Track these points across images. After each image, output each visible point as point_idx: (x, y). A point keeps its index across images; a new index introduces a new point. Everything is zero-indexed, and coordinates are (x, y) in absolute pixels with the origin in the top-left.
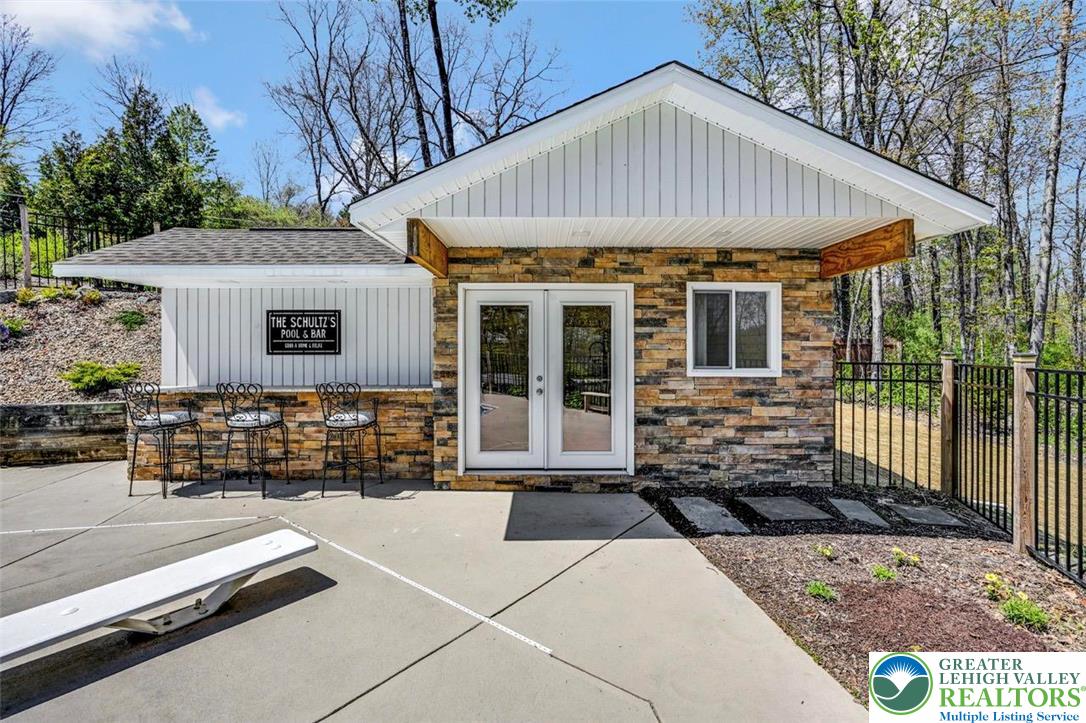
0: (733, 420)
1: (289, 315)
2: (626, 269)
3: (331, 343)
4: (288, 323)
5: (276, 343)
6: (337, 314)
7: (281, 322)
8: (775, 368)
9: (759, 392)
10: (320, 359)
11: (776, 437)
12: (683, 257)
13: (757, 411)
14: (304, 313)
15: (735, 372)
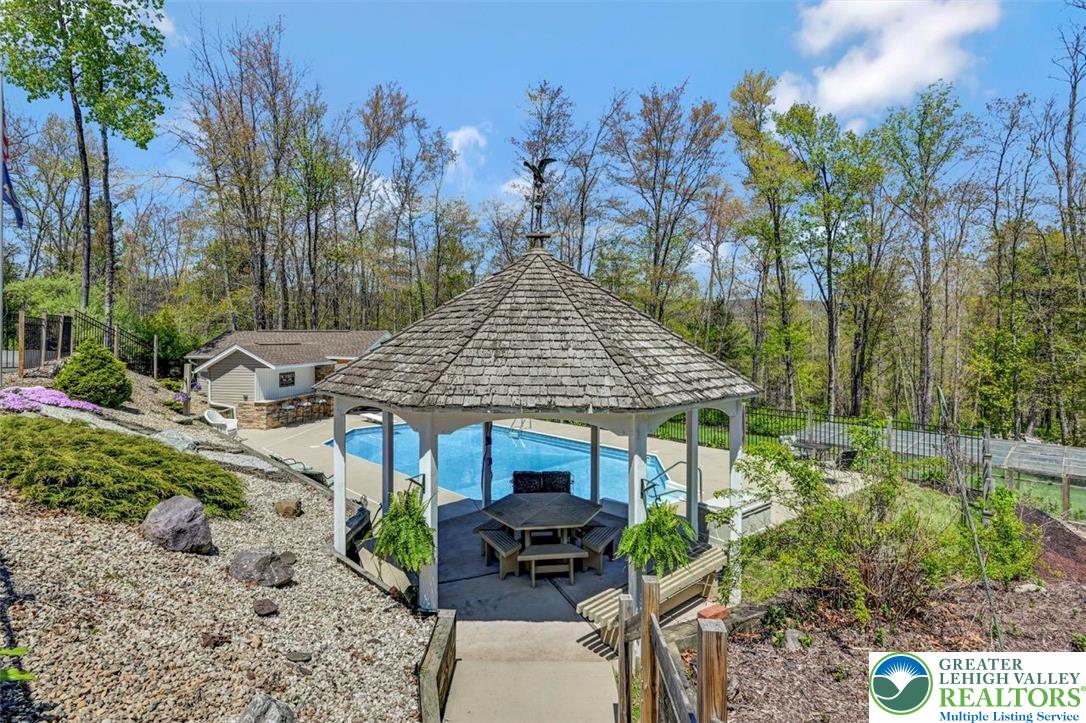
1: (284, 375)
3: (293, 382)
4: (284, 377)
5: (282, 383)
6: (293, 373)
7: (282, 377)
10: (292, 387)
14: (287, 374)
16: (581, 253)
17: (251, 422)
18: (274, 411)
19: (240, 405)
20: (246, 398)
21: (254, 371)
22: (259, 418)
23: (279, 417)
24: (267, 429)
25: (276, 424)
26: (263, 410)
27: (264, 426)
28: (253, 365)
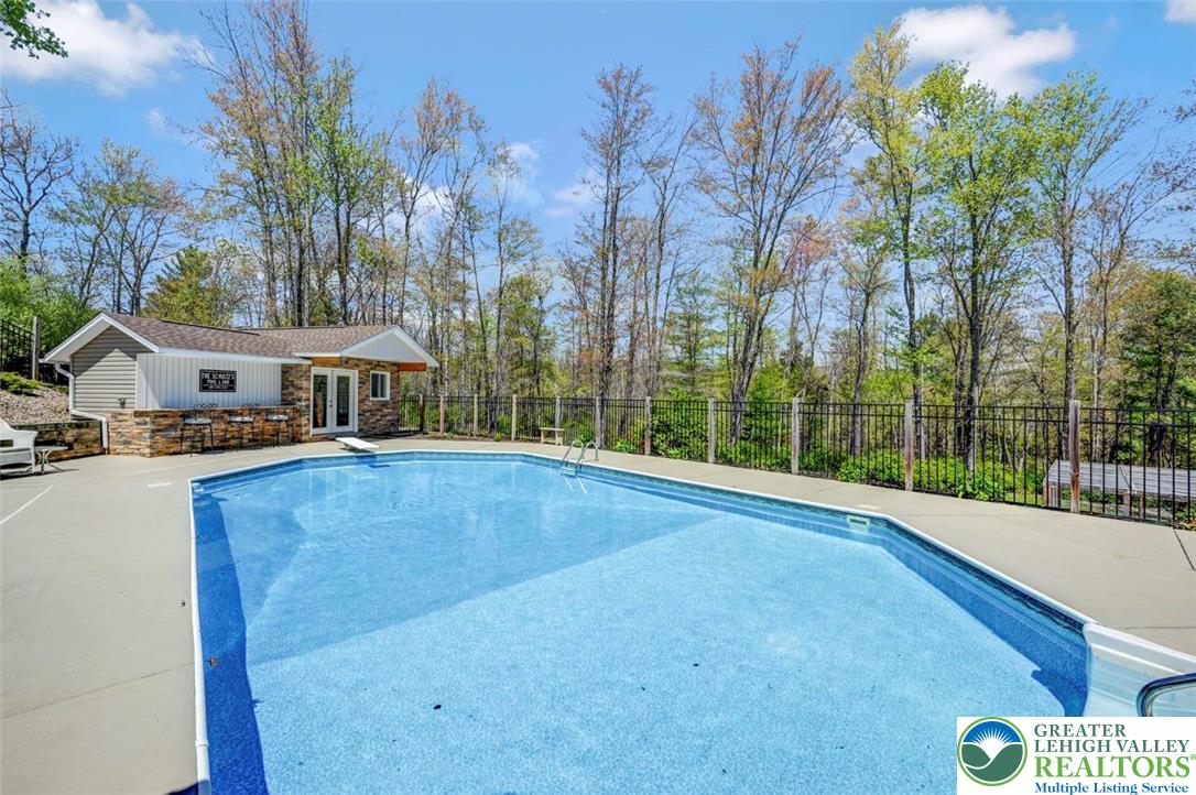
0: (380, 413)
1: (211, 373)
2: (357, 365)
3: (231, 387)
4: (211, 376)
5: (204, 386)
6: (234, 372)
7: (207, 376)
8: (388, 398)
9: (385, 405)
10: (226, 394)
11: (388, 418)
12: (369, 362)
13: (385, 410)
14: (219, 372)
15: (380, 399)
16: (657, 283)
17: (129, 443)
18: (172, 427)
19: (114, 416)
20: (123, 404)
21: (135, 358)
22: (139, 436)
23: (182, 438)
24: (152, 455)
25: (176, 448)
26: (146, 423)
27: (148, 451)
28: (133, 350)
